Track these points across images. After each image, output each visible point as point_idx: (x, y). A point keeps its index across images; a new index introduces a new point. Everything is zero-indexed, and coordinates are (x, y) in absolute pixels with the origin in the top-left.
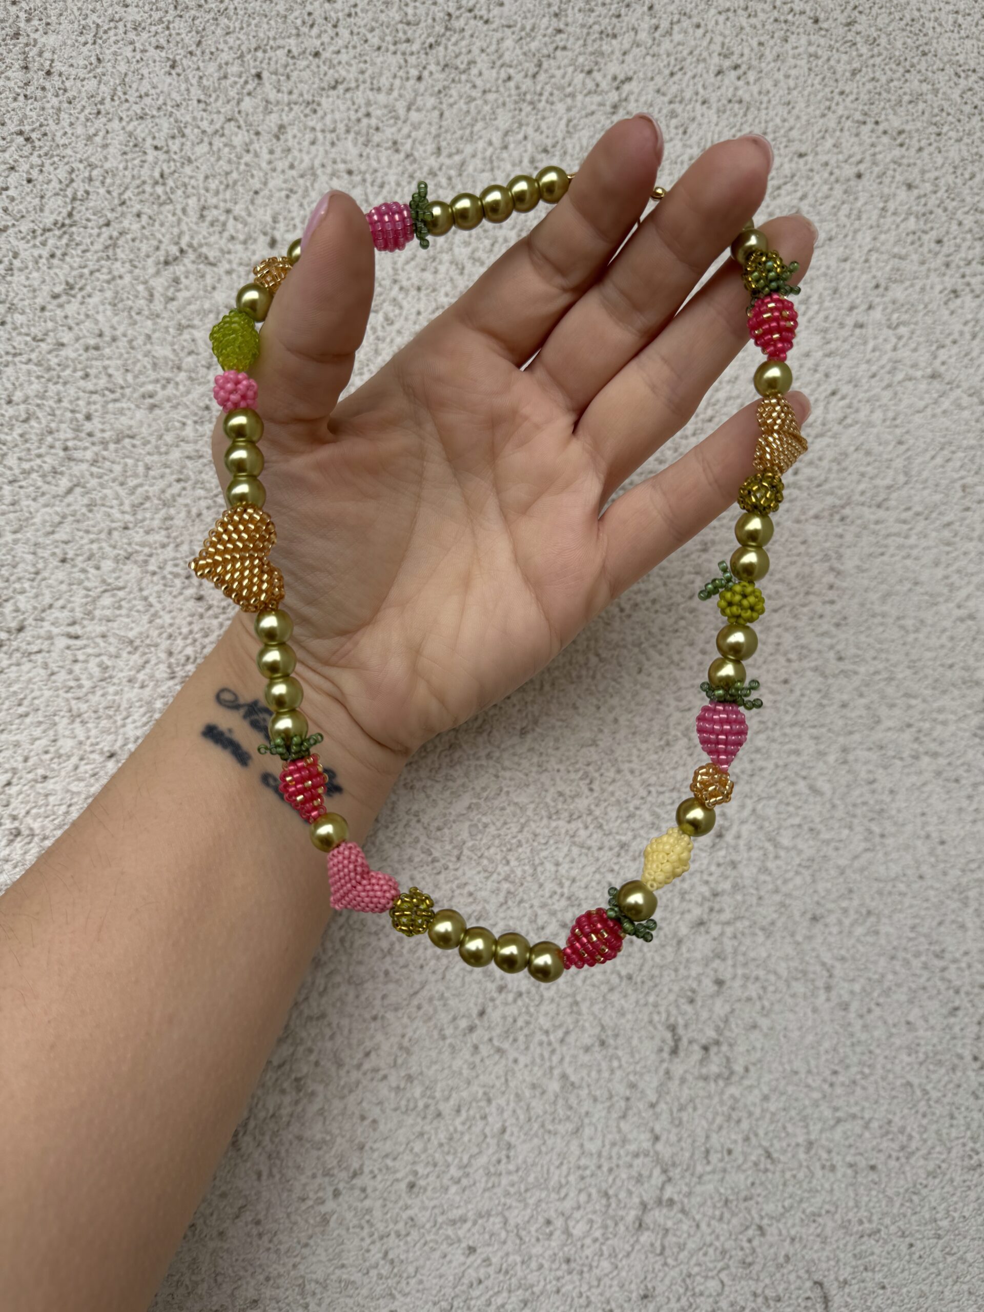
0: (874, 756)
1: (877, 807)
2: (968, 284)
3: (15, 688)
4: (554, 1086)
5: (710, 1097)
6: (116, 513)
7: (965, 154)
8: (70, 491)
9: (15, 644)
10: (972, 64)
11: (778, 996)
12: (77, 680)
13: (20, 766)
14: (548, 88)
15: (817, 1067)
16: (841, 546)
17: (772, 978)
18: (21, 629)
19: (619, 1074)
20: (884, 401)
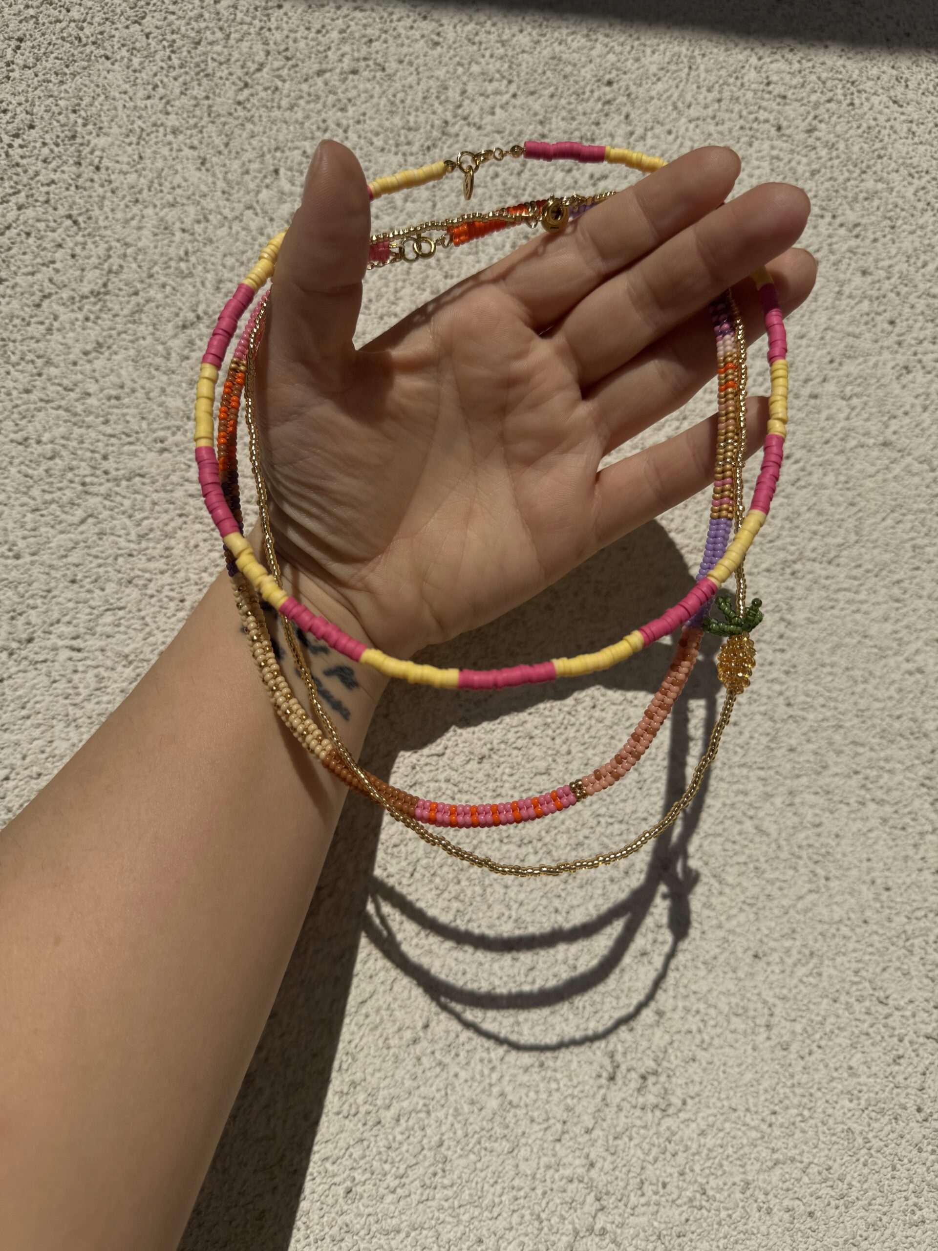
0: (821, 801)
1: (823, 851)
2: (920, 361)
3: (20, 692)
4: (493, 1104)
5: (645, 1127)
6: (122, 542)
7: (917, 244)
8: (83, 521)
9: (24, 653)
10: (925, 166)
11: (718, 1030)
12: (76, 688)
13: (19, 763)
14: (531, 184)
15: (755, 1105)
16: (792, 598)
17: (712, 1012)
18: (30, 640)
19: (556, 1096)
20: (837, 465)
